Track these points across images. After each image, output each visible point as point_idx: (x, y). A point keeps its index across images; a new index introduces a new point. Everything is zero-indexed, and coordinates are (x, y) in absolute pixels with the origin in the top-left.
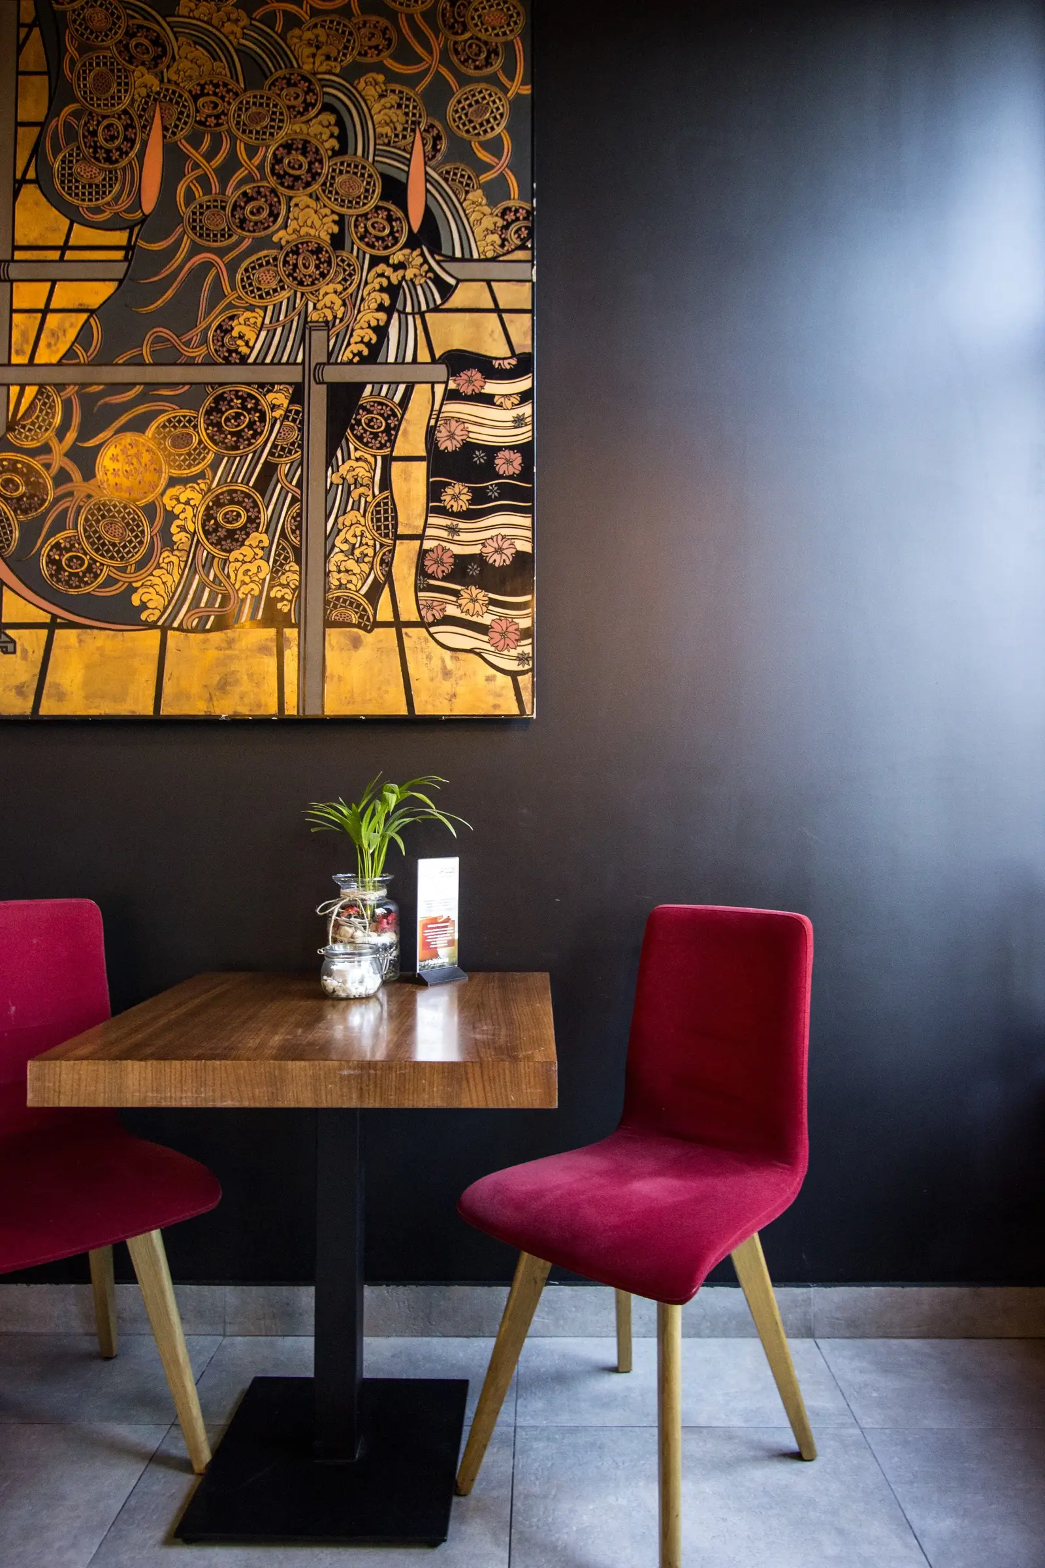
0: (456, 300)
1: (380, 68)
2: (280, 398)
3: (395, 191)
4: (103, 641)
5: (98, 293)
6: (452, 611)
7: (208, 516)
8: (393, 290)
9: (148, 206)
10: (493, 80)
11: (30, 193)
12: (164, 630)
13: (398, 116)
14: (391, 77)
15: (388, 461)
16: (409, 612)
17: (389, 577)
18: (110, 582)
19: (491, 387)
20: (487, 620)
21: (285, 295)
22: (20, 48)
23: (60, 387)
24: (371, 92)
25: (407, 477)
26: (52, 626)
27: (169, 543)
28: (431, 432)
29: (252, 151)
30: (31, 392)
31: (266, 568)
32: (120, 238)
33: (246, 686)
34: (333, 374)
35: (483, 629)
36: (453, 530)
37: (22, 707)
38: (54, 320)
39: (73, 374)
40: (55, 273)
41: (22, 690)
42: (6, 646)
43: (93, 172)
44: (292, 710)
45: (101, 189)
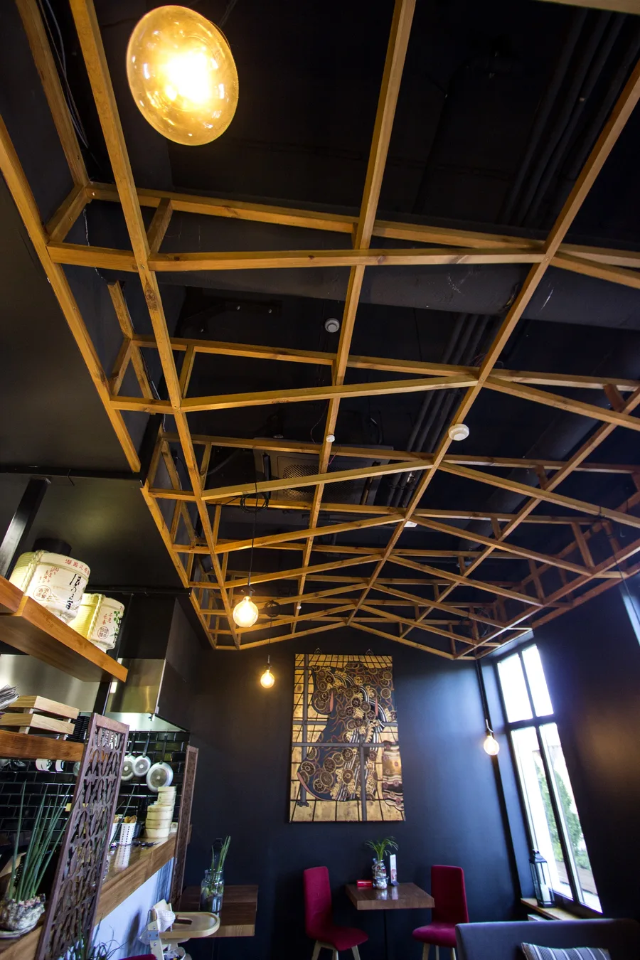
0: (384, 730)
1: (369, 685)
2: (355, 750)
3: (373, 708)
4: (325, 803)
5: (322, 728)
6: (389, 797)
7: (344, 775)
8: (374, 728)
9: (331, 710)
10: (387, 687)
11: (311, 707)
12: (337, 801)
13: (373, 694)
14: (371, 686)
15: (375, 763)
16: (381, 798)
17: (377, 790)
18: (326, 790)
19: (392, 748)
20: (395, 799)
21: (355, 729)
22: (309, 679)
23: (316, 747)
24: (368, 689)
25: (378, 767)
26: (315, 800)
27: (337, 782)
28: (382, 757)
29: (348, 700)
30: (311, 748)
31: (355, 787)
32: (326, 716)
33: (352, 814)
34: (364, 745)
35: (394, 801)
36: (388, 779)
37: (310, 819)
38: (315, 733)
39: (318, 745)
40: (315, 723)
41: (310, 815)
42: (307, 805)
43: (321, 704)
44: (361, 820)
45: (323, 707)
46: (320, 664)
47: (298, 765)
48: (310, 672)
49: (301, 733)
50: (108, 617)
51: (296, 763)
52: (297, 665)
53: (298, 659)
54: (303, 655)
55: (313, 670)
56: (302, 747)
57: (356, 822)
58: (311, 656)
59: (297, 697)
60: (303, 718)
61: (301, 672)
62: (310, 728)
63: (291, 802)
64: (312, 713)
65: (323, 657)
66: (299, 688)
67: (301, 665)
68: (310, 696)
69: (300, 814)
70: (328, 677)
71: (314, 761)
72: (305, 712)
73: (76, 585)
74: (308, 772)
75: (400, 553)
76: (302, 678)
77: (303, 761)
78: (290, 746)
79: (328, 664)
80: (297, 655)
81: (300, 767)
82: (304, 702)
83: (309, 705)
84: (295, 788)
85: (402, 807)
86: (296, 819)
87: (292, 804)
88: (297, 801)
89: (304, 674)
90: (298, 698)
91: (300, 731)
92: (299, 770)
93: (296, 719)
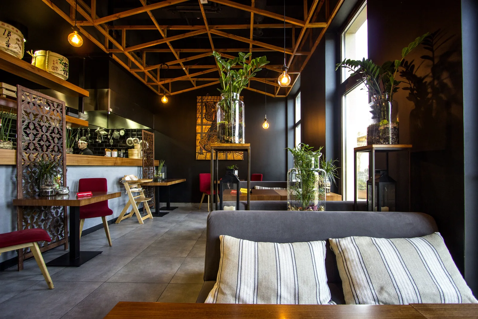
5: (209, 127)
9: (213, 120)
22: (203, 107)
26: (206, 153)
30: (205, 134)
32: (211, 122)
33: (221, 157)
35: (239, 153)
37: (204, 159)
38: (206, 129)
39: (207, 133)
40: (206, 125)
41: (204, 158)
42: (203, 154)
43: (209, 117)
44: (225, 159)
45: (209, 119)
46: (209, 100)
47: (199, 141)
48: (204, 104)
50: (56, 62)
51: (198, 140)
52: (198, 101)
53: (198, 98)
54: (200, 97)
55: (205, 103)
56: (201, 134)
57: (223, 160)
58: (204, 97)
60: (201, 123)
61: (200, 104)
62: (204, 127)
63: (197, 153)
64: (205, 121)
65: (210, 97)
66: (199, 111)
67: (199, 101)
68: (204, 114)
69: (199, 157)
70: (212, 106)
71: (206, 139)
72: (202, 121)
73: (8, 35)
74: (204, 143)
75: (217, 28)
76: (200, 107)
77: (201, 139)
78: (195, 134)
79: (212, 100)
80: (197, 97)
82: (201, 116)
83: (203, 118)
84: (198, 148)
85: (242, 155)
86: (199, 158)
87: (197, 154)
88: (199, 153)
89: (201, 105)
90: (199, 115)
91: (200, 128)
92: (200, 142)
93: (198, 124)
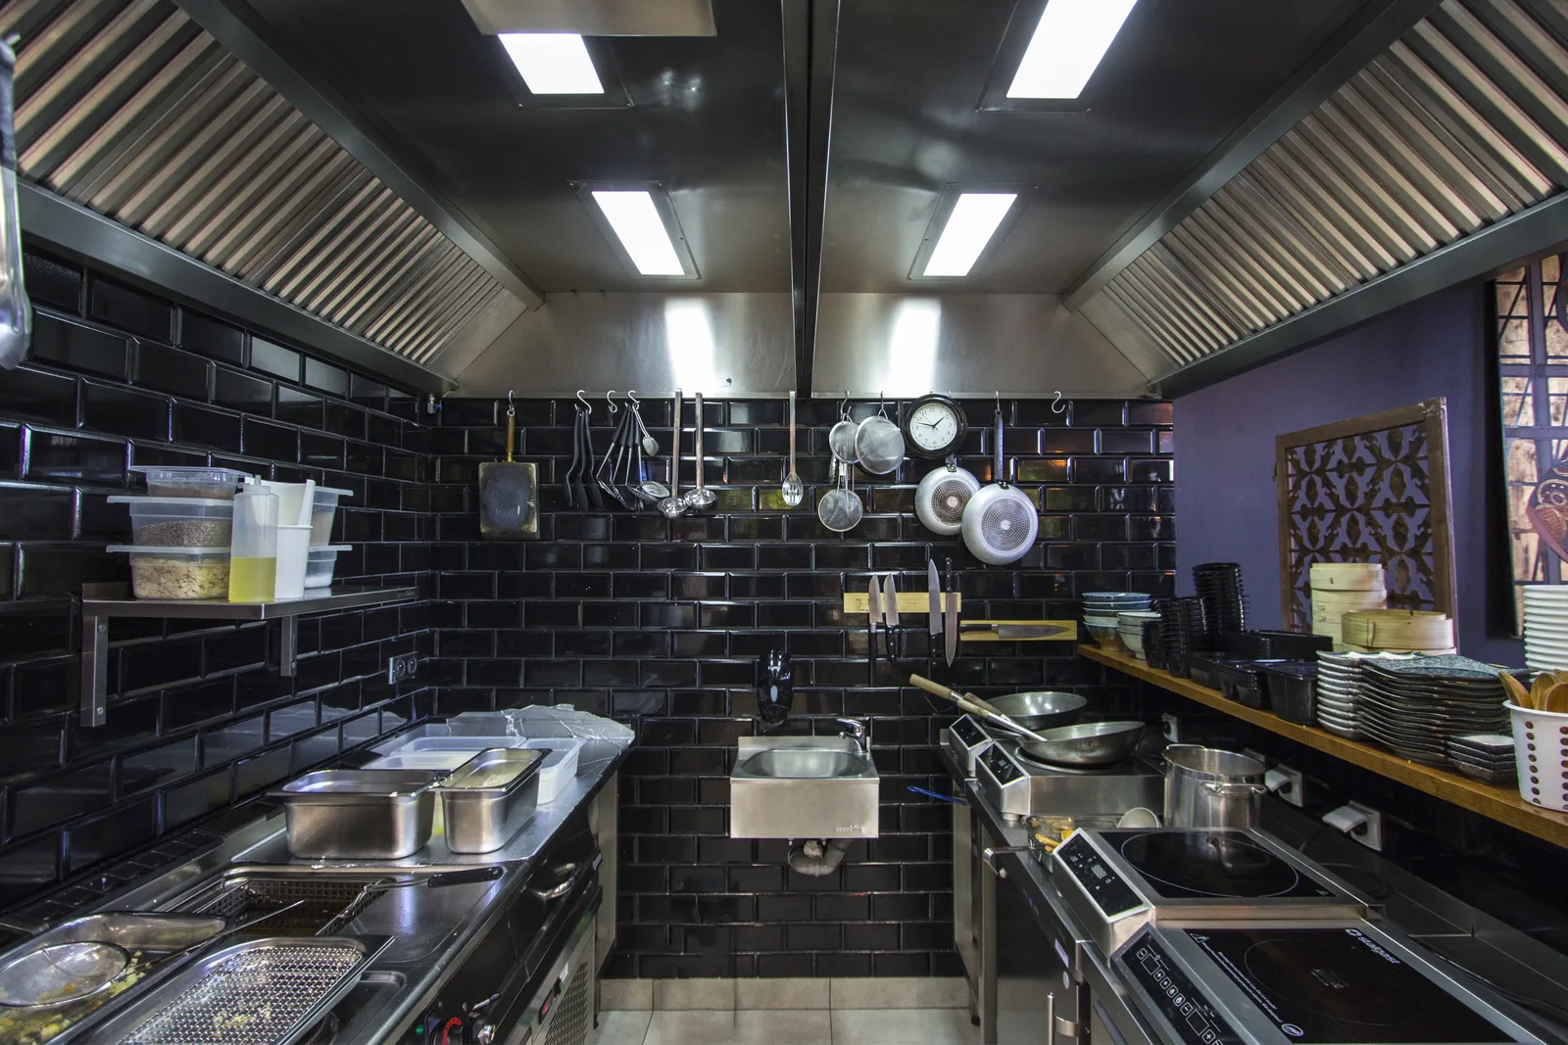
47: (1528, 491)
49: (1529, 400)
51: (1517, 485)
56: (1537, 442)
59: (1507, 294)
60: (1532, 356)
62: (1556, 385)
63: (1514, 587)
64: (1558, 340)
68: (1549, 293)
72: (1536, 340)
77: (1542, 479)
81: (1534, 496)
82: (1530, 307)
83: (1547, 320)
84: (1526, 550)
87: (1518, 592)
90: (1510, 299)
91: (1525, 395)
92: (1533, 502)
93: (1509, 361)
